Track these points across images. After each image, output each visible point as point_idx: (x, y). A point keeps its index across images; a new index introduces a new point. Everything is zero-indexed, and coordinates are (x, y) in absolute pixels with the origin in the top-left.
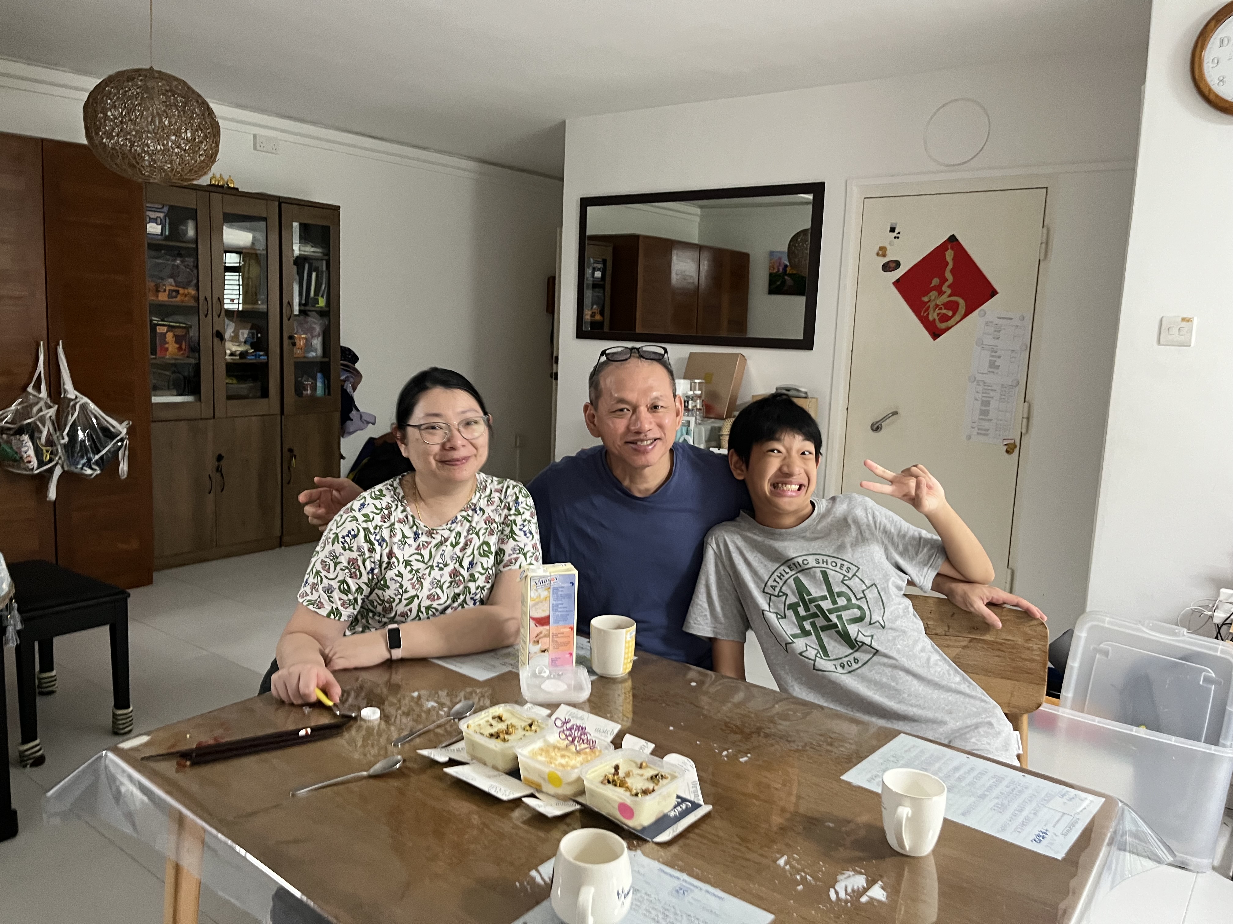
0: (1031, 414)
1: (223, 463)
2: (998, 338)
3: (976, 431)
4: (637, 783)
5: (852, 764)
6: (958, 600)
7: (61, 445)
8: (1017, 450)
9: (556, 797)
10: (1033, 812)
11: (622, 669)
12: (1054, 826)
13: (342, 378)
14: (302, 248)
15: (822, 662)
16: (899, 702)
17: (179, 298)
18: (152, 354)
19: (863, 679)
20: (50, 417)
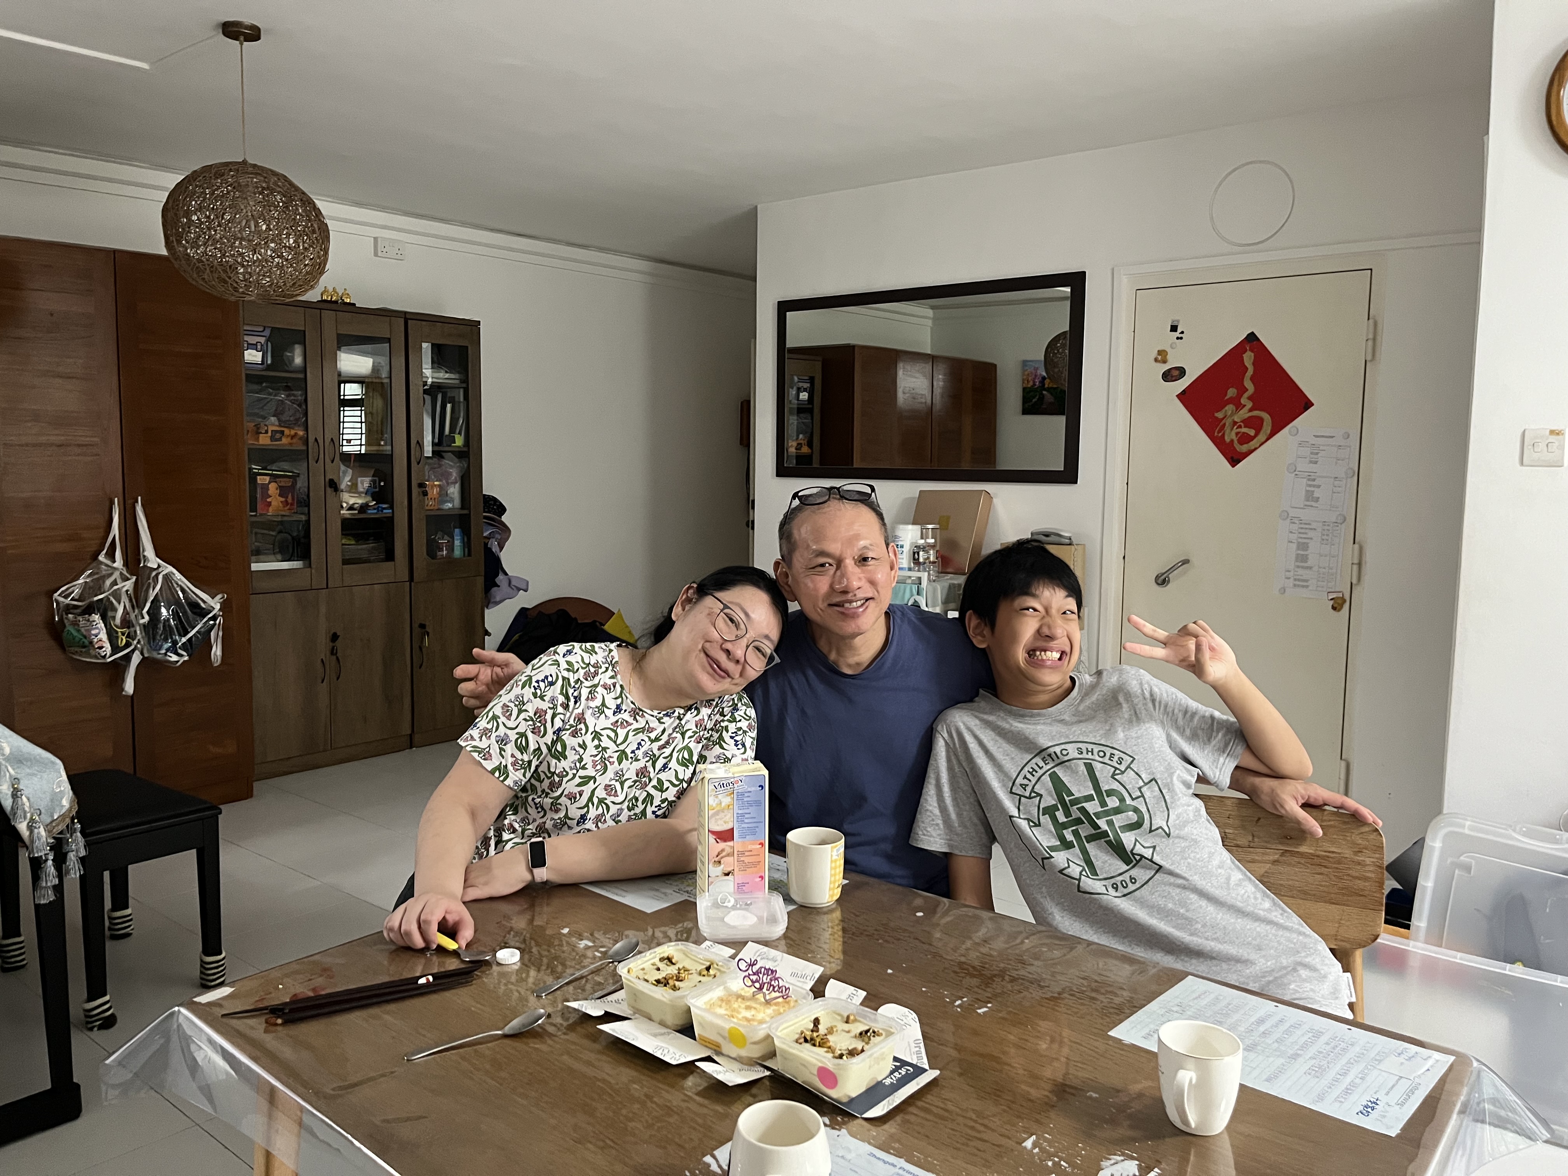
0: (1364, 559)
1: (338, 643)
2: (1316, 463)
3: (1291, 582)
4: (842, 1041)
5: (1122, 1016)
6: (1265, 800)
7: (140, 625)
8: (1347, 605)
9: (738, 1060)
10: (1360, 1076)
11: (827, 896)
12: (1387, 1094)
13: (485, 534)
14: (436, 375)
15: (1089, 881)
16: (1191, 935)
17: (285, 441)
18: (251, 511)
19: (1143, 904)
20: (127, 591)
